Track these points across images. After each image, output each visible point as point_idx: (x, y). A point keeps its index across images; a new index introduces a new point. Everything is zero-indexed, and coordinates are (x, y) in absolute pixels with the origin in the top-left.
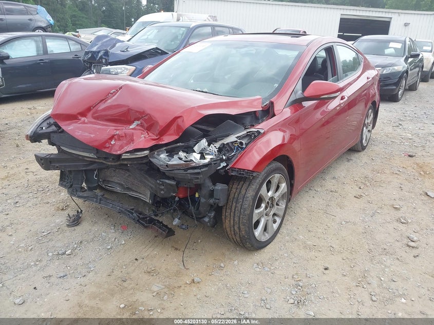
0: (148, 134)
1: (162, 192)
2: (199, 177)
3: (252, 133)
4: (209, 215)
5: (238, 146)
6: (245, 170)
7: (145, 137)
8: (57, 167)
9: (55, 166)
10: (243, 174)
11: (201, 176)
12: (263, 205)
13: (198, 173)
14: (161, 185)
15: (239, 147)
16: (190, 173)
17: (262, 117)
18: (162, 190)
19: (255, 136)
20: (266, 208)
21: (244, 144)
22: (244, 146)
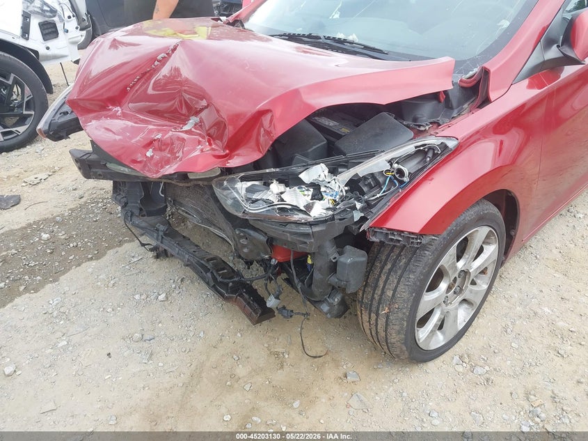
0: (210, 144)
1: (245, 250)
2: (308, 241)
3: (430, 148)
4: (330, 301)
5: (394, 176)
6: (403, 232)
7: (202, 151)
8: (100, 175)
9: (96, 172)
10: (399, 241)
11: (312, 240)
12: (443, 286)
13: (307, 235)
14: (242, 237)
15: (396, 178)
16: (290, 232)
17: (460, 104)
18: (244, 246)
19: (435, 155)
20: (449, 288)
21: (406, 173)
22: (406, 179)
